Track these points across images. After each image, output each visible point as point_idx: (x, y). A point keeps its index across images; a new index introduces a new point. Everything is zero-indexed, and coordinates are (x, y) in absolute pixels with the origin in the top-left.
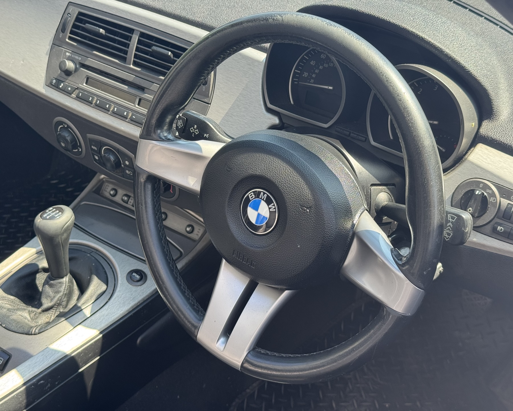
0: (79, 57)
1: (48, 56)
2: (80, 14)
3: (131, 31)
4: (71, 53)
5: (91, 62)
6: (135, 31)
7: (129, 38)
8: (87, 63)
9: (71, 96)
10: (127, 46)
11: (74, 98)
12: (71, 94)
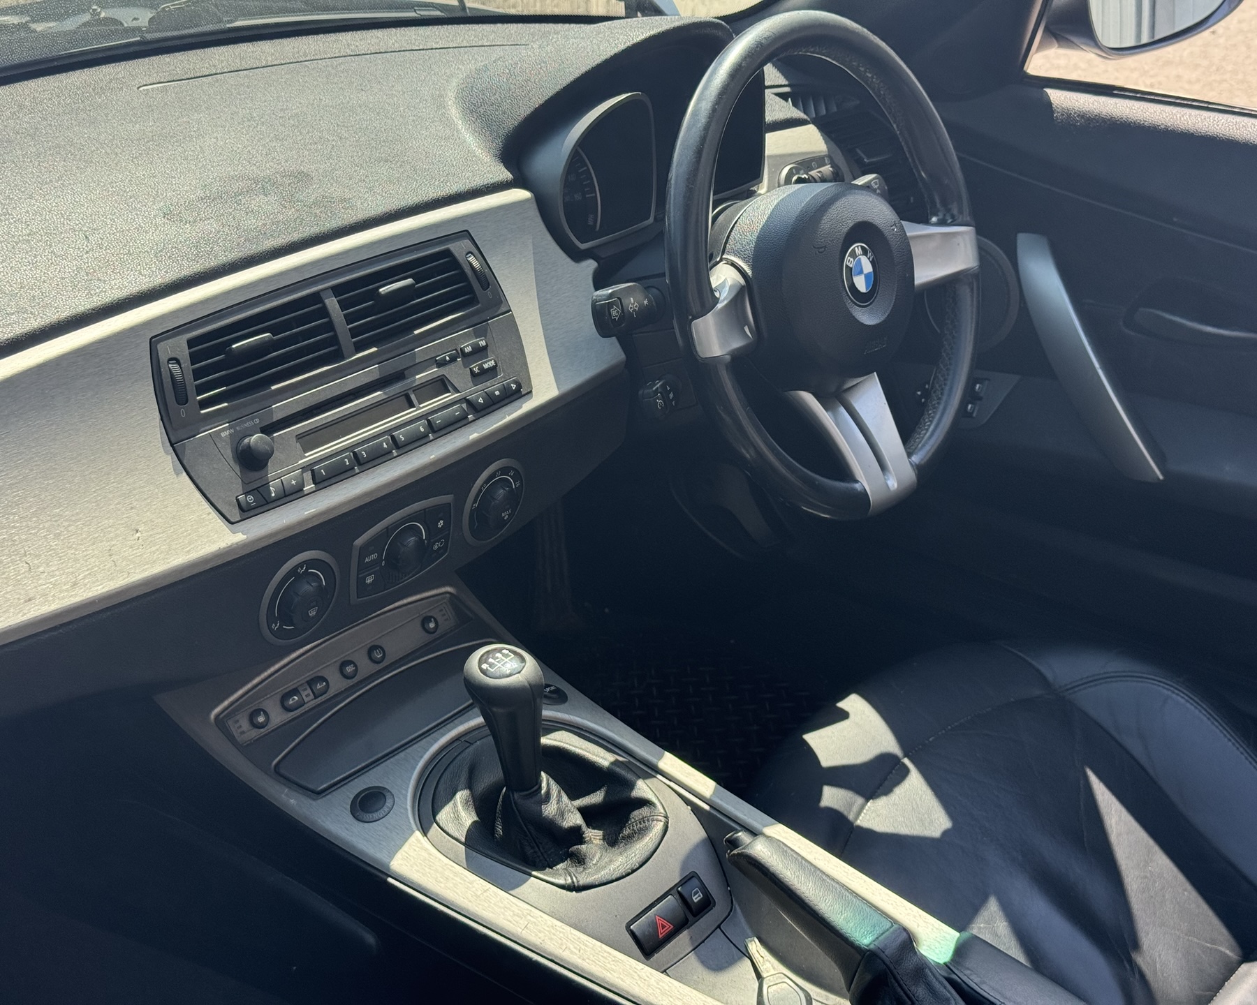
0: (252, 419)
1: (184, 474)
2: (191, 343)
3: (316, 298)
4: (229, 428)
5: (281, 408)
6: (322, 294)
7: (324, 312)
8: (278, 416)
9: (306, 493)
10: (330, 326)
11: (314, 489)
12: (302, 490)
